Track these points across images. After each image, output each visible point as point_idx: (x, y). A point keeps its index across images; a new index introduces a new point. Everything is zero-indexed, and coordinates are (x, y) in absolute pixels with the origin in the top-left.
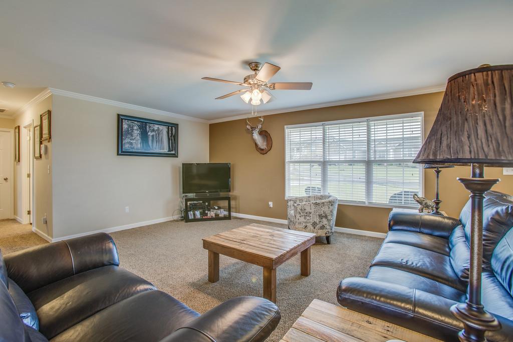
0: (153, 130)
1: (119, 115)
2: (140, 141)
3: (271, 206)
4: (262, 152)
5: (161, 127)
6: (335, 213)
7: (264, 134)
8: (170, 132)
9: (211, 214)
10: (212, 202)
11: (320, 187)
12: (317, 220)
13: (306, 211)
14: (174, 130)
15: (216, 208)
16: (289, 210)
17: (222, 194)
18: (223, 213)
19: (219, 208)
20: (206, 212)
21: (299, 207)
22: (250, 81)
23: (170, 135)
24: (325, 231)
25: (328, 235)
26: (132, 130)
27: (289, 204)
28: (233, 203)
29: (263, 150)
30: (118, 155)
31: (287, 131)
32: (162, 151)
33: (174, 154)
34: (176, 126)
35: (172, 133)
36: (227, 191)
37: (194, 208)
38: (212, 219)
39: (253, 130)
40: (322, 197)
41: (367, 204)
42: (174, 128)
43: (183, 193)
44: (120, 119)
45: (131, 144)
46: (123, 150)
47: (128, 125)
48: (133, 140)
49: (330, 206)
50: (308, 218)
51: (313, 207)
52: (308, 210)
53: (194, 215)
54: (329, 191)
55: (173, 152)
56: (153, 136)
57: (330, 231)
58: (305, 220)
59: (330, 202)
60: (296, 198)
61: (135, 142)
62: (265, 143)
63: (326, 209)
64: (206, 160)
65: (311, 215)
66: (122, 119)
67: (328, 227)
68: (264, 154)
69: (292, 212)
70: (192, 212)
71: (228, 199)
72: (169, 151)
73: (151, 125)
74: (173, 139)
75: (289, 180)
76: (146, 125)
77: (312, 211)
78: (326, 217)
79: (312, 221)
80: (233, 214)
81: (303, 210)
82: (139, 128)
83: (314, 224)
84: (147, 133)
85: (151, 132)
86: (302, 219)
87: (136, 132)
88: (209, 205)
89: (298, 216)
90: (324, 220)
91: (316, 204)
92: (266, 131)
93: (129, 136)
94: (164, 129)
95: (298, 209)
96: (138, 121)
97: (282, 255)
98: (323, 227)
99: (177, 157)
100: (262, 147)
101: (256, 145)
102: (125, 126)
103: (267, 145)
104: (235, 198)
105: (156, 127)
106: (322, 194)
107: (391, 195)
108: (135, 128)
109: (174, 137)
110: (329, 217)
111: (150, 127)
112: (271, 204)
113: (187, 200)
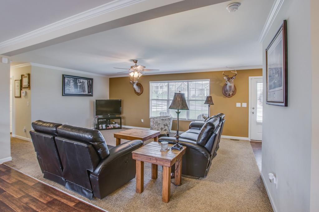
0: (80, 82)
1: (63, 75)
2: (73, 88)
3: (143, 121)
4: (138, 94)
5: (84, 81)
6: (171, 124)
7: (139, 85)
8: (89, 83)
9: (111, 126)
10: (111, 120)
11: (166, 112)
12: (163, 127)
13: (158, 123)
14: (91, 82)
15: (114, 123)
16: (151, 122)
17: (117, 116)
18: (117, 125)
19: (116, 123)
20: (108, 125)
21: (155, 121)
22: (133, 68)
23: (89, 84)
24: (167, 132)
25: (168, 133)
26: (70, 82)
27: (151, 120)
28: (122, 120)
29: (138, 93)
30: (63, 95)
31: (150, 84)
32: (84, 93)
33: (91, 95)
34: (92, 79)
35: (90, 84)
36: (119, 114)
37: (102, 123)
38: (112, 129)
39: (133, 84)
40: (166, 117)
41: (187, 120)
42: (91, 81)
43: (96, 115)
44: (64, 77)
45: (69, 90)
46: (65, 93)
47: (67, 80)
48: (70, 88)
49: (169, 121)
50: (159, 126)
51: (161, 121)
52: (159, 122)
53: (102, 127)
54: (170, 114)
55: (91, 94)
56: (80, 85)
57: (169, 132)
58: (158, 127)
59: (169, 119)
60: (154, 117)
61: (71, 89)
62: (140, 90)
63: (167, 122)
64: (108, 98)
65: (160, 125)
66: (65, 77)
67: (168, 130)
68: (139, 95)
69: (152, 124)
70: (101, 125)
71: (120, 118)
72: (89, 93)
73: (79, 80)
74: (91, 86)
75: (152, 108)
76: (77, 80)
77: (161, 123)
78: (167, 125)
79: (161, 127)
80: (123, 126)
81: (157, 122)
82: (74, 81)
83: (162, 129)
84: (77, 84)
85: (79, 83)
86: (156, 127)
87: (72, 84)
88: (110, 121)
89: (154, 125)
90: (166, 127)
91: (162, 120)
92: (140, 84)
93: (68, 86)
94: (86, 82)
95: (154, 122)
96: (72, 78)
97: (145, 137)
98: (166, 130)
99: (92, 96)
100: (138, 92)
101: (135, 91)
102: (66, 81)
103: (141, 91)
104: (124, 118)
105: (82, 80)
106: (167, 115)
107: (198, 115)
108: (71, 81)
109: (91, 85)
110: (168, 126)
111: (79, 81)
112: (142, 120)
113: (98, 119)
